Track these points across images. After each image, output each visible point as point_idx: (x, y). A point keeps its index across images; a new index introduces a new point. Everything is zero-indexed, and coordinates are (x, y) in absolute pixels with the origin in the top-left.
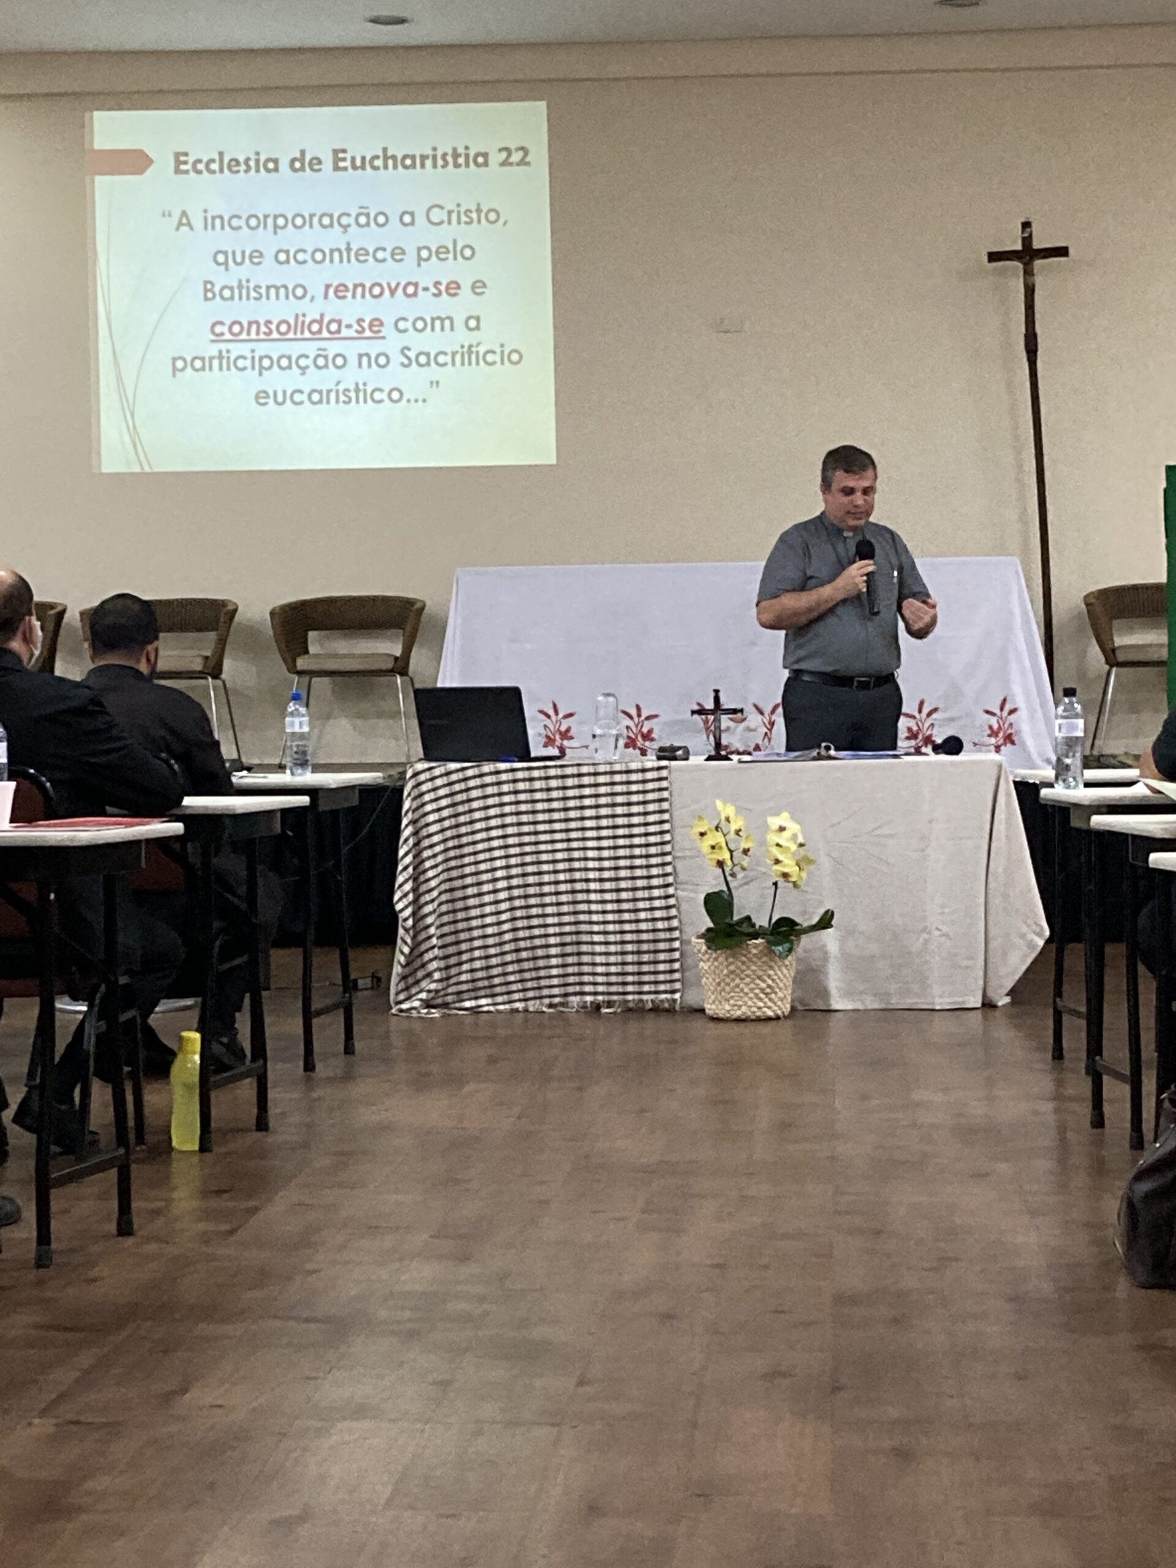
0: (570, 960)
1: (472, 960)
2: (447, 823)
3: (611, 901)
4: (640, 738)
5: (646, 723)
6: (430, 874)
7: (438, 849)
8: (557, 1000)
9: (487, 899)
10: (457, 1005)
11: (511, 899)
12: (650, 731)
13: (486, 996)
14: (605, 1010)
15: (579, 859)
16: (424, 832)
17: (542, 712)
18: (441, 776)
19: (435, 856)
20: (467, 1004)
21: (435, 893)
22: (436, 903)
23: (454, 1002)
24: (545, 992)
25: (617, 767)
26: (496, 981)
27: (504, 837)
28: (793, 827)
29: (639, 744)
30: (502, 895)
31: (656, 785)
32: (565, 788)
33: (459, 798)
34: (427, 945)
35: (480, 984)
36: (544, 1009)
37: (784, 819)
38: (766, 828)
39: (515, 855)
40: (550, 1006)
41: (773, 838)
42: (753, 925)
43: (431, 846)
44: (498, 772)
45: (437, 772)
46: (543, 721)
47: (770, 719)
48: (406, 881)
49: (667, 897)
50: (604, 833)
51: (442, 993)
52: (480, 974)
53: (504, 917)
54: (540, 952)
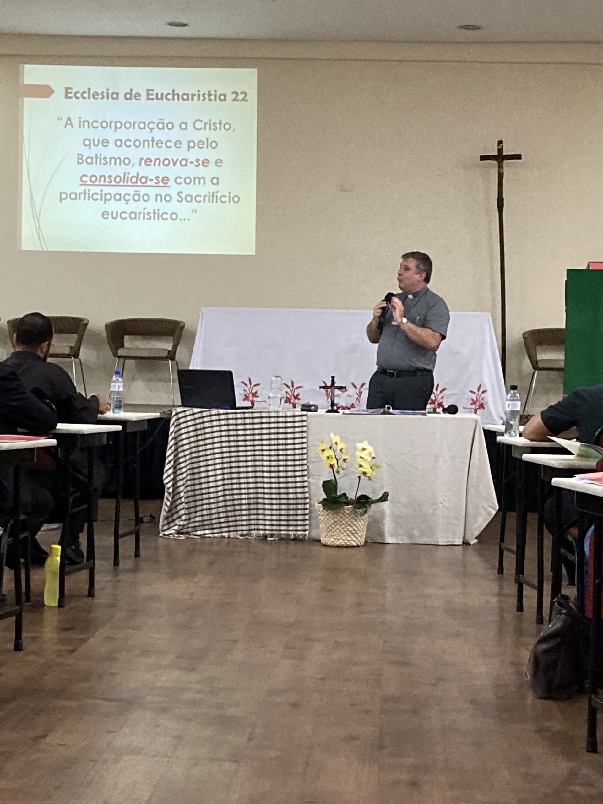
0: (252, 512)
1: (202, 510)
2: (192, 440)
3: (275, 483)
4: (293, 398)
5: (296, 390)
6: (183, 465)
7: (187, 452)
8: (245, 532)
9: (211, 479)
10: (194, 533)
11: (223, 479)
12: (298, 395)
13: (209, 529)
14: (269, 539)
15: (259, 461)
16: (180, 444)
17: (242, 382)
18: (190, 415)
19: (185, 456)
20: (199, 533)
21: (184, 475)
22: (185, 480)
23: (192, 532)
24: (239, 528)
25: (281, 414)
26: (214, 521)
27: (221, 447)
28: (370, 449)
29: (292, 401)
30: (219, 478)
31: (300, 424)
32: (253, 424)
33: (199, 427)
34: (179, 502)
35: (206, 523)
36: (238, 537)
37: (365, 444)
38: (356, 449)
39: (227, 457)
40: (241, 535)
41: (359, 454)
42: (347, 498)
43: (184, 451)
44: (219, 414)
45: (188, 413)
46: (243, 387)
47: (360, 390)
48: (170, 468)
49: (304, 482)
50: (273, 448)
51: (186, 526)
52: (206, 518)
53: (220, 489)
54: (237, 508)
